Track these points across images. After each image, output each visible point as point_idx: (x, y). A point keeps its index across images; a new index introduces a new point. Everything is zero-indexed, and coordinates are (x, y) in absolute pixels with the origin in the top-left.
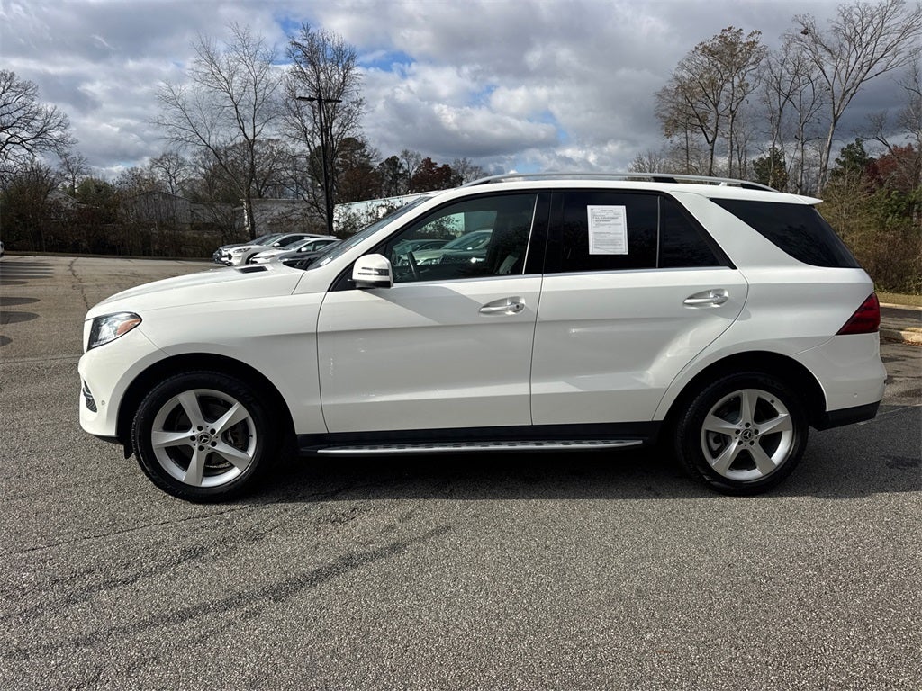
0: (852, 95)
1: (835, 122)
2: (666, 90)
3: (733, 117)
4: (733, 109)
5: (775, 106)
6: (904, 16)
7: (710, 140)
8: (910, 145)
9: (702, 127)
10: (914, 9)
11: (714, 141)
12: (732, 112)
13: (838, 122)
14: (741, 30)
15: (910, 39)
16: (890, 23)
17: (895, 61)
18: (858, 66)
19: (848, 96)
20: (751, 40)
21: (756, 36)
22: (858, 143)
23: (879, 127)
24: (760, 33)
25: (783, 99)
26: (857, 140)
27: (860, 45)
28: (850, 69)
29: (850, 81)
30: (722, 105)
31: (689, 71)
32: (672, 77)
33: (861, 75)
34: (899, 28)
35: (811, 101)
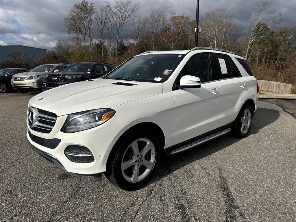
0: (122, 27)
1: (118, 35)
2: (67, 18)
3: (89, 29)
4: (89, 27)
5: (101, 28)
6: (132, 6)
7: (84, 36)
8: (133, 43)
9: (81, 32)
10: (134, 5)
11: (85, 37)
12: (89, 28)
13: (119, 35)
14: (88, 2)
15: (134, 13)
16: (129, 8)
17: (131, 19)
18: (122, 19)
19: (120, 27)
20: (91, 6)
21: (92, 5)
22: (122, 41)
23: (127, 37)
24: (93, 4)
25: (103, 26)
26: (122, 40)
27: (122, 13)
28: (120, 20)
29: (121, 23)
30: (86, 26)
31: (75, 13)
32: (69, 14)
33: (123, 22)
34: (131, 10)
35: (111, 28)
